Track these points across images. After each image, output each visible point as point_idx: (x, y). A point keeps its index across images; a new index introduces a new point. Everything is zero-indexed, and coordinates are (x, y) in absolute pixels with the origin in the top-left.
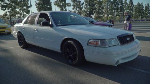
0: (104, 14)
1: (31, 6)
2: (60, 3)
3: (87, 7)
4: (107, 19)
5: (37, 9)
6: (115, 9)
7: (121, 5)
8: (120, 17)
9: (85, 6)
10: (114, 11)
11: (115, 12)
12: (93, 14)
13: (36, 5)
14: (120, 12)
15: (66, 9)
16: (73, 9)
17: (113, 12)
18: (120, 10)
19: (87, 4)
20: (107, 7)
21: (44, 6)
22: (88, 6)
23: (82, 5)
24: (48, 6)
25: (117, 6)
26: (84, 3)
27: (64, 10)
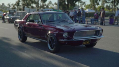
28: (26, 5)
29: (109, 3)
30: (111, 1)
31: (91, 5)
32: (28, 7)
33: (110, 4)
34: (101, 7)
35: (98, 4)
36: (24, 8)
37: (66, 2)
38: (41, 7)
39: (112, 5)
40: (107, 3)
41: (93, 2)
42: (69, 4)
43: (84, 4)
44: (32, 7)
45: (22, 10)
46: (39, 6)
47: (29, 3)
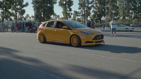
0: (119, 15)
1: (27, 4)
2: (63, 1)
3: (96, 6)
4: (122, 22)
5: (34, 9)
6: (132, 10)
7: (139, 5)
8: (139, 19)
9: (95, 6)
10: (131, 11)
11: (132, 13)
12: (105, 16)
13: (32, 3)
14: (139, 13)
15: (71, 9)
16: (79, 9)
17: (130, 13)
18: (139, 11)
19: (97, 2)
20: (123, 7)
21: (43, 5)
22: (98, 5)
23: (91, 4)
24: (49, 5)
25: (135, 6)
26: (94, 1)
27: (68, 10)
28: (5, 18)
29: (79, 16)
30: (82, 14)
31: (64, 18)
32: (7, 19)
33: (81, 17)
34: (72, 19)
35: (70, 17)
36: (3, 20)
37: (42, 15)
38: (19, 19)
39: (82, 18)
40: (78, 16)
41: (66, 15)
42: (45, 17)
43: (58, 17)
44: (11, 20)
45: (2, 22)
46: (17, 18)
47: (8, 15)
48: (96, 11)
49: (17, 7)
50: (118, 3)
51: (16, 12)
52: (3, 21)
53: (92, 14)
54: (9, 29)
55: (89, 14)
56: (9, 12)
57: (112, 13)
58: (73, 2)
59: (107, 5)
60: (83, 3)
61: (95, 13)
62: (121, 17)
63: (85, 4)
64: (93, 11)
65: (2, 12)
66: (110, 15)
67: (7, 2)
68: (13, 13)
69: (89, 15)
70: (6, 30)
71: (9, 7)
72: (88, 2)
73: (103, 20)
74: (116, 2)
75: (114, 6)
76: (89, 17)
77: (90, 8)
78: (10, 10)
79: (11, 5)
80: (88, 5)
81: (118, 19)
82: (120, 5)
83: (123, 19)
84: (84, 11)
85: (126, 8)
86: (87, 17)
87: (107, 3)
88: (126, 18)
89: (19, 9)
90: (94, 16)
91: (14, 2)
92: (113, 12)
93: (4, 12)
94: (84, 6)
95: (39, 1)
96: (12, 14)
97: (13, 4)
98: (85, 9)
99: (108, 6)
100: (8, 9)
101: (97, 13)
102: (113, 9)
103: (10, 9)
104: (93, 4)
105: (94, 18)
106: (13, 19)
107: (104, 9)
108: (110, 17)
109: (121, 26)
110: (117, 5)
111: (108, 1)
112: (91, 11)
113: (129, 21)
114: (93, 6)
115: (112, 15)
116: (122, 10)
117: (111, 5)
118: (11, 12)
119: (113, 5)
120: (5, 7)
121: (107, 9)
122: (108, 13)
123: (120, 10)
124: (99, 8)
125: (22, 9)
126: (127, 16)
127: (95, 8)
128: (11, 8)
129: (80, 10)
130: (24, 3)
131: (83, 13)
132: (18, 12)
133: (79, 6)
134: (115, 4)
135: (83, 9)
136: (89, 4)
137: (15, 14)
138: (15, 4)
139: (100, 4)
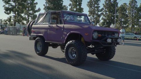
48: (105, 18)
49: (29, 12)
50: (127, 12)
51: (28, 16)
52: (15, 25)
53: (102, 21)
54: (21, 32)
55: (98, 21)
56: (22, 17)
57: (121, 21)
58: (83, 9)
59: (116, 13)
60: (93, 11)
61: (105, 21)
62: (130, 25)
63: (95, 12)
64: (103, 19)
65: (14, 16)
66: (120, 23)
67: (20, 7)
68: (25, 17)
69: (98, 23)
70: (18, 33)
71: (21, 11)
72: (98, 10)
73: (112, 27)
74: (126, 11)
75: (124, 14)
76: (98, 24)
77: (99, 16)
78: (23, 15)
79: (24, 9)
80: (98, 13)
81: (127, 27)
82: (130, 13)
83: (132, 27)
84: (94, 19)
85: (135, 17)
86: (97, 24)
87: (117, 11)
88: (135, 26)
89: (31, 14)
90: (103, 23)
91: (27, 7)
92: (123, 20)
93: (16, 16)
94: (94, 14)
95: (51, 7)
96: (24, 19)
97: (26, 9)
98: (95, 17)
99: (118, 14)
100: (21, 13)
101: (106, 21)
102: (122, 17)
103: (22, 13)
104: (103, 12)
105: (103, 25)
106: (26, 23)
107: (114, 16)
108: (119, 25)
109: (130, 34)
110: (127, 13)
111: (118, 10)
112: (101, 18)
113: (138, 29)
114: (102, 14)
115: (121, 23)
116: (132, 18)
117: (120, 13)
118: (24, 16)
119: (122, 13)
120: (18, 11)
121: (116, 17)
122: (117, 21)
123: (129, 19)
124: (108, 16)
125: (35, 14)
126: (136, 25)
127: (105, 16)
128: (24, 12)
129: (90, 17)
130: (37, 9)
131: (93, 20)
132: (30, 17)
133: (89, 14)
134: (125, 12)
135: (93, 16)
136: (99, 11)
137: (27, 18)
138: (27, 9)
139: (110, 11)
